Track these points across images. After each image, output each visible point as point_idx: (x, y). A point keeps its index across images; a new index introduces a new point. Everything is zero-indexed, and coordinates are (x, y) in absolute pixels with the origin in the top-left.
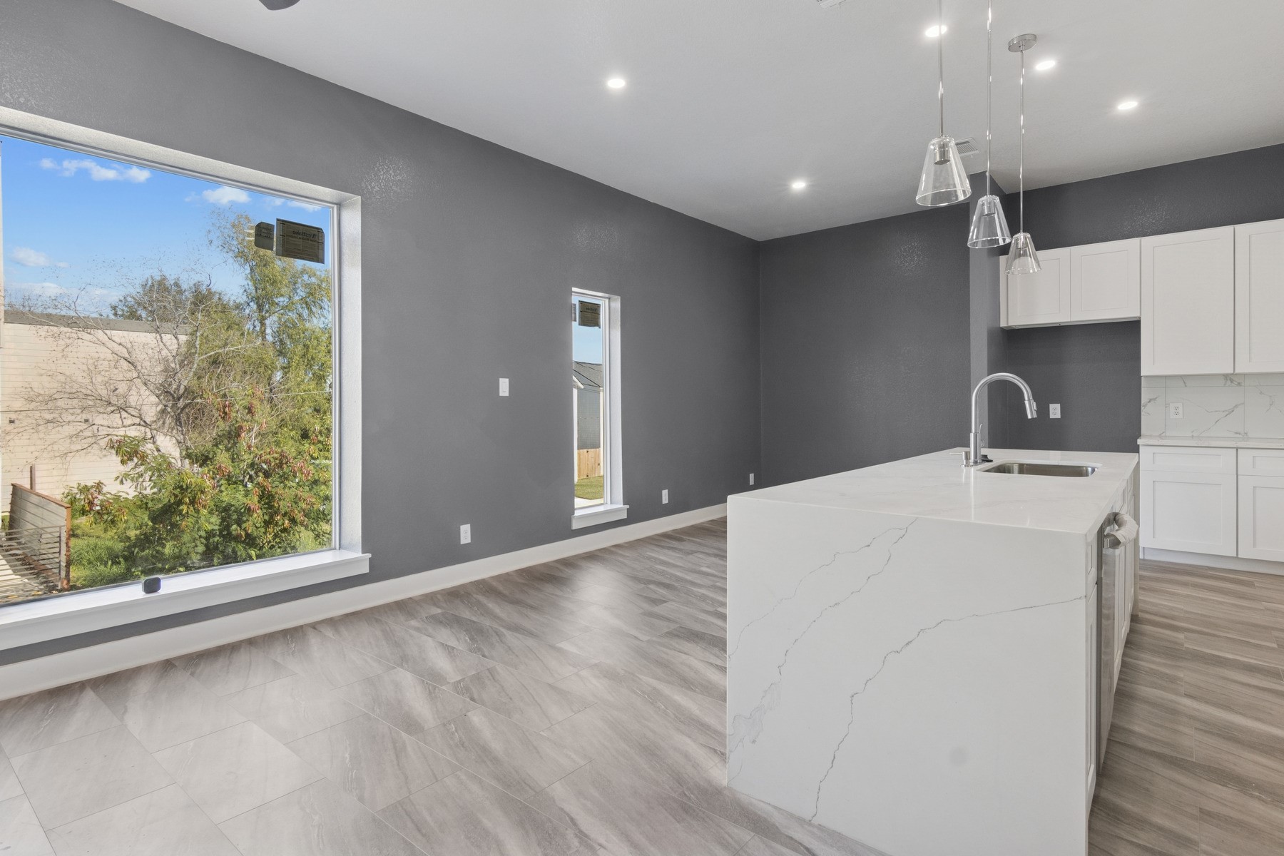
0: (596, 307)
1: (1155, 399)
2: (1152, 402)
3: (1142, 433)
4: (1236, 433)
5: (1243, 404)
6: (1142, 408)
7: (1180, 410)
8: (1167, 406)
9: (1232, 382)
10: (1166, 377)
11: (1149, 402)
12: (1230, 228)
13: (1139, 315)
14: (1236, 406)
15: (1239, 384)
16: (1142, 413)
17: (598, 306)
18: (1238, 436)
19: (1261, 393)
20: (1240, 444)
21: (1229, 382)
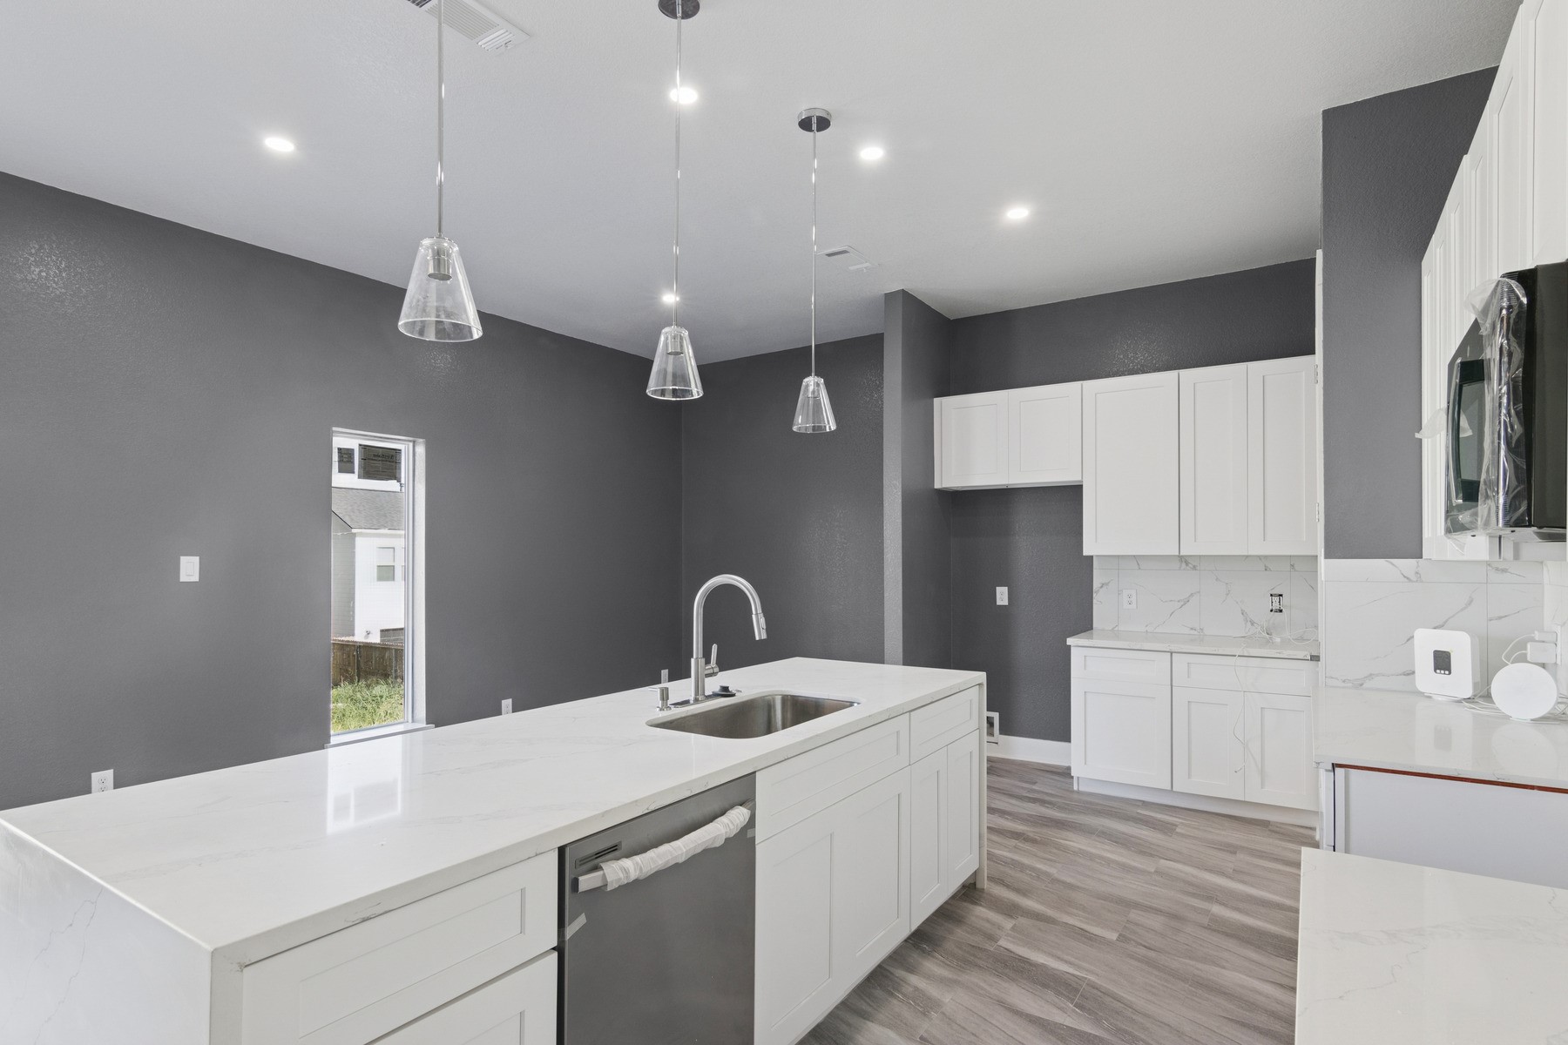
0: (393, 453)
1: (1107, 584)
2: (1105, 587)
3: (1094, 626)
4: (1192, 629)
5: (1199, 592)
6: (1094, 595)
7: (1134, 599)
8: (1120, 593)
9: (1187, 565)
10: (1118, 557)
11: (1102, 587)
12: (1173, 374)
13: (1080, 479)
14: (1192, 595)
15: (1194, 568)
16: (1094, 601)
17: (398, 451)
18: (1192, 632)
19: (1217, 579)
20: (1174, 647)
21: (1184, 565)
